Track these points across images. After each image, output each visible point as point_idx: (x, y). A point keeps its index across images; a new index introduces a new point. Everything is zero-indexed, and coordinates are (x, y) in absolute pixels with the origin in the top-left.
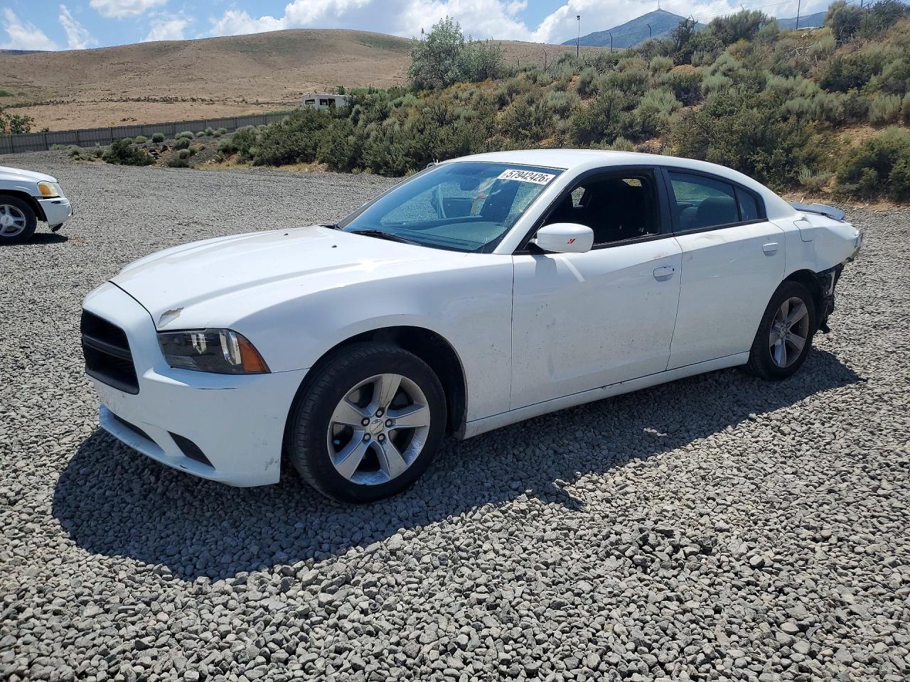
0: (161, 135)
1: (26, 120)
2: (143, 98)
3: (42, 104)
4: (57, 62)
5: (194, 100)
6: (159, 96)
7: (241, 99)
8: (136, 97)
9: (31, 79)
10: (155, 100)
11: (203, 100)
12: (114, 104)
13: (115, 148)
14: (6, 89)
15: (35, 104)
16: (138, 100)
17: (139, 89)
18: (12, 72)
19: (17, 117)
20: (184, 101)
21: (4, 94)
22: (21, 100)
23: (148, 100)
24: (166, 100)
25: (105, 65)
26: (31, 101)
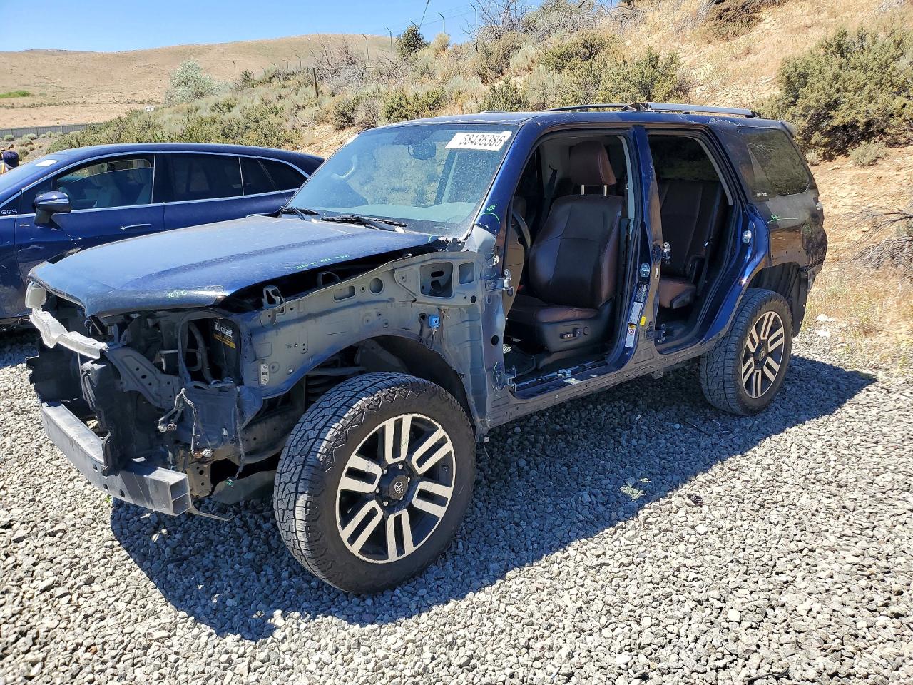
0: (13, 136)
4: (86, 64)
9: (59, 80)
14: (31, 90)
18: (42, 73)
21: (25, 95)
22: (38, 100)
25: (131, 67)
26: (46, 101)
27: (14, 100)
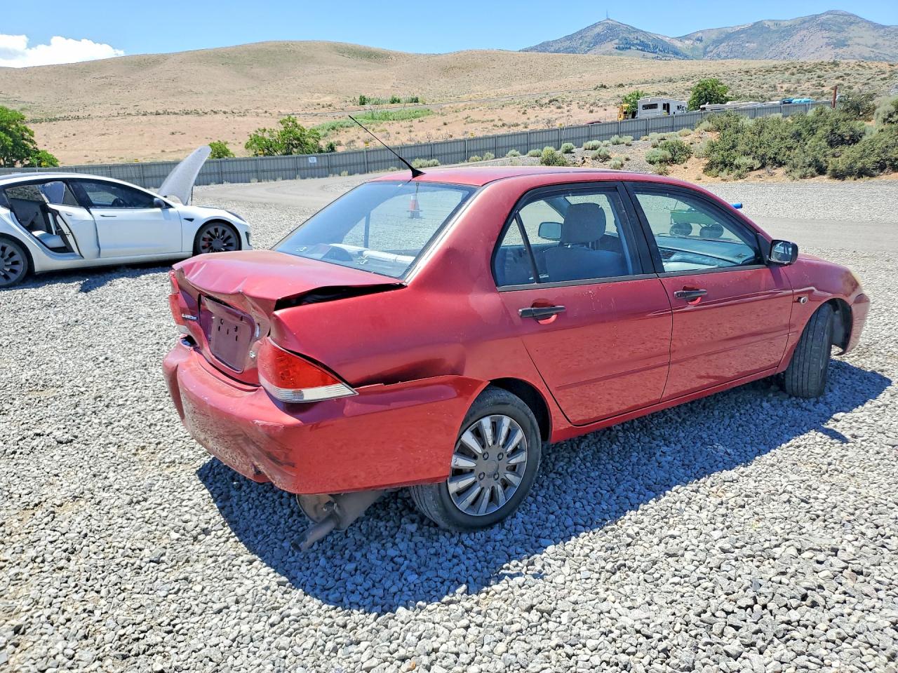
25: (88, 79)
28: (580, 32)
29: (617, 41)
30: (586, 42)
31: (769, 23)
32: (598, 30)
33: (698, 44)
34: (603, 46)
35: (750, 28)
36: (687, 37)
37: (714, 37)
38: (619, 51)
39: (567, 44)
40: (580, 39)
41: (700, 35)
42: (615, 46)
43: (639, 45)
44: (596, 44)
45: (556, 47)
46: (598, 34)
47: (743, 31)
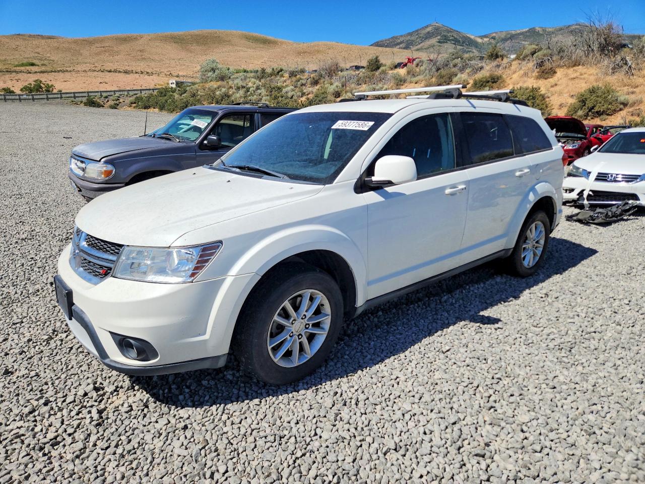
0: (107, 95)
1: (52, 85)
2: (113, 70)
3: (55, 72)
4: (64, 45)
5: (142, 73)
6: (122, 68)
7: (169, 73)
8: (109, 69)
9: (48, 55)
10: (120, 72)
11: (147, 73)
12: (96, 73)
13: (87, 100)
14: (34, 61)
15: (52, 71)
16: (110, 71)
17: (111, 64)
18: (36, 50)
19: (48, 84)
20: (136, 73)
21: (33, 65)
22: (43, 68)
23: (115, 71)
24: (126, 72)
25: (92, 48)
26: (49, 69)
27: (29, 68)
28: (417, 31)
29: (439, 37)
30: (420, 37)
31: (539, 29)
32: (429, 29)
33: (492, 41)
34: (430, 40)
35: (526, 32)
36: (485, 36)
37: (503, 36)
38: (439, 44)
39: (409, 37)
40: (417, 35)
41: (494, 35)
42: (437, 40)
43: (453, 40)
44: (426, 38)
45: (402, 39)
46: (428, 32)
47: (522, 34)
